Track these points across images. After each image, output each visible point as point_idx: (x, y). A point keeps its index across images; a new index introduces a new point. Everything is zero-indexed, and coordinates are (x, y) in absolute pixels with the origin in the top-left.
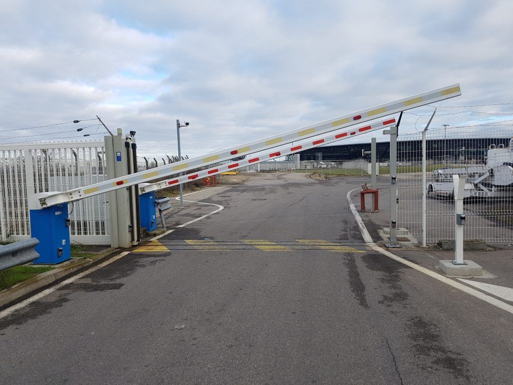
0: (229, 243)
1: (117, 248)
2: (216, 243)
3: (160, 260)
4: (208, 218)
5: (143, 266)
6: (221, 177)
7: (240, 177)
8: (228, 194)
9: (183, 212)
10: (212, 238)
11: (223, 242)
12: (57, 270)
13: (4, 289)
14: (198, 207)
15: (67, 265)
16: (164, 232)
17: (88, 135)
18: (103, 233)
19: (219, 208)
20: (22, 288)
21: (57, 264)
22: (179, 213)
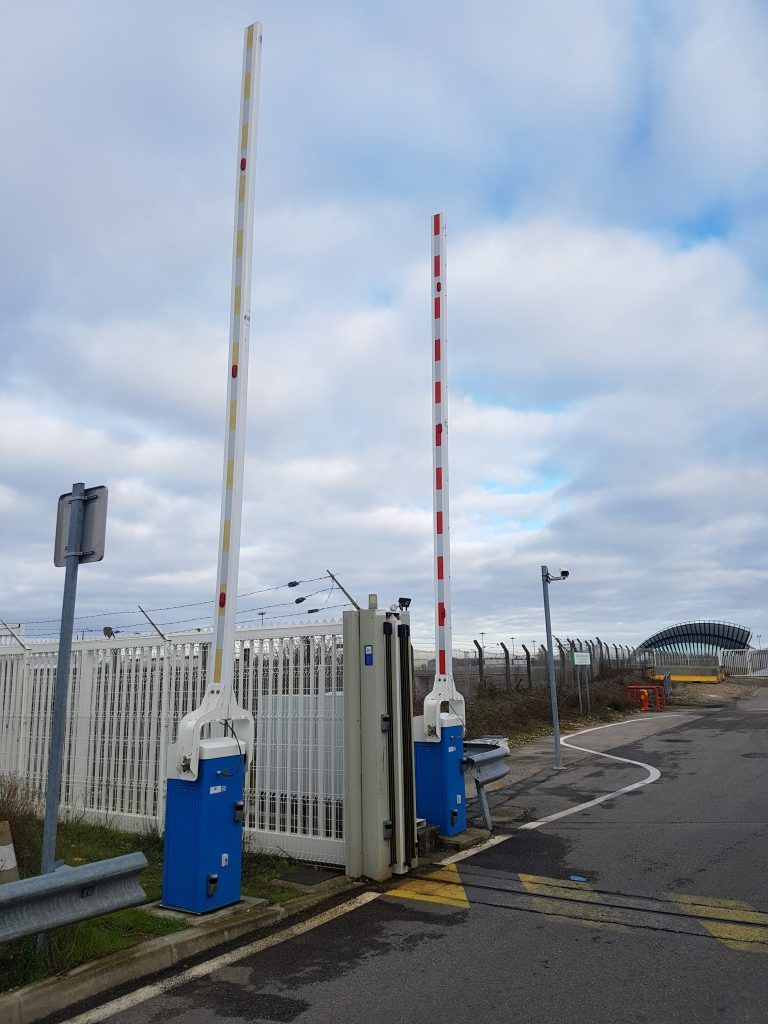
0: (631, 903)
1: (358, 880)
2: (596, 898)
3: (433, 936)
4: (607, 805)
5: (384, 948)
6: (679, 689)
7: (727, 688)
8: (686, 734)
9: (557, 781)
10: (591, 877)
11: (618, 894)
12: (193, 932)
13: (51, 975)
14: (598, 769)
15: (223, 920)
16: (482, 840)
17: (316, 611)
18: (339, 835)
19: (648, 773)
20: (90, 977)
21: (203, 914)
22: (546, 785)
